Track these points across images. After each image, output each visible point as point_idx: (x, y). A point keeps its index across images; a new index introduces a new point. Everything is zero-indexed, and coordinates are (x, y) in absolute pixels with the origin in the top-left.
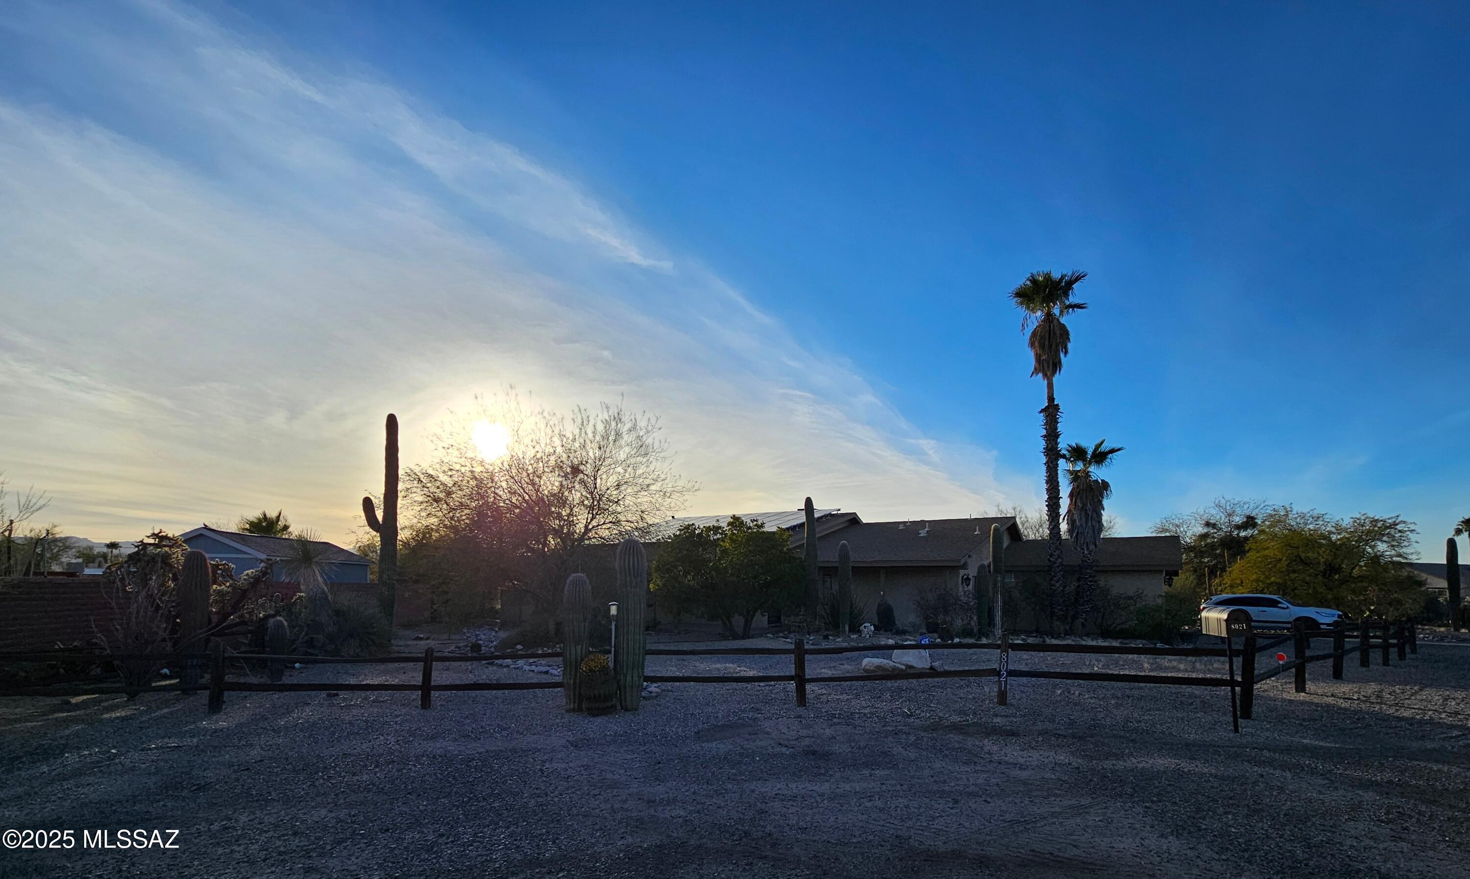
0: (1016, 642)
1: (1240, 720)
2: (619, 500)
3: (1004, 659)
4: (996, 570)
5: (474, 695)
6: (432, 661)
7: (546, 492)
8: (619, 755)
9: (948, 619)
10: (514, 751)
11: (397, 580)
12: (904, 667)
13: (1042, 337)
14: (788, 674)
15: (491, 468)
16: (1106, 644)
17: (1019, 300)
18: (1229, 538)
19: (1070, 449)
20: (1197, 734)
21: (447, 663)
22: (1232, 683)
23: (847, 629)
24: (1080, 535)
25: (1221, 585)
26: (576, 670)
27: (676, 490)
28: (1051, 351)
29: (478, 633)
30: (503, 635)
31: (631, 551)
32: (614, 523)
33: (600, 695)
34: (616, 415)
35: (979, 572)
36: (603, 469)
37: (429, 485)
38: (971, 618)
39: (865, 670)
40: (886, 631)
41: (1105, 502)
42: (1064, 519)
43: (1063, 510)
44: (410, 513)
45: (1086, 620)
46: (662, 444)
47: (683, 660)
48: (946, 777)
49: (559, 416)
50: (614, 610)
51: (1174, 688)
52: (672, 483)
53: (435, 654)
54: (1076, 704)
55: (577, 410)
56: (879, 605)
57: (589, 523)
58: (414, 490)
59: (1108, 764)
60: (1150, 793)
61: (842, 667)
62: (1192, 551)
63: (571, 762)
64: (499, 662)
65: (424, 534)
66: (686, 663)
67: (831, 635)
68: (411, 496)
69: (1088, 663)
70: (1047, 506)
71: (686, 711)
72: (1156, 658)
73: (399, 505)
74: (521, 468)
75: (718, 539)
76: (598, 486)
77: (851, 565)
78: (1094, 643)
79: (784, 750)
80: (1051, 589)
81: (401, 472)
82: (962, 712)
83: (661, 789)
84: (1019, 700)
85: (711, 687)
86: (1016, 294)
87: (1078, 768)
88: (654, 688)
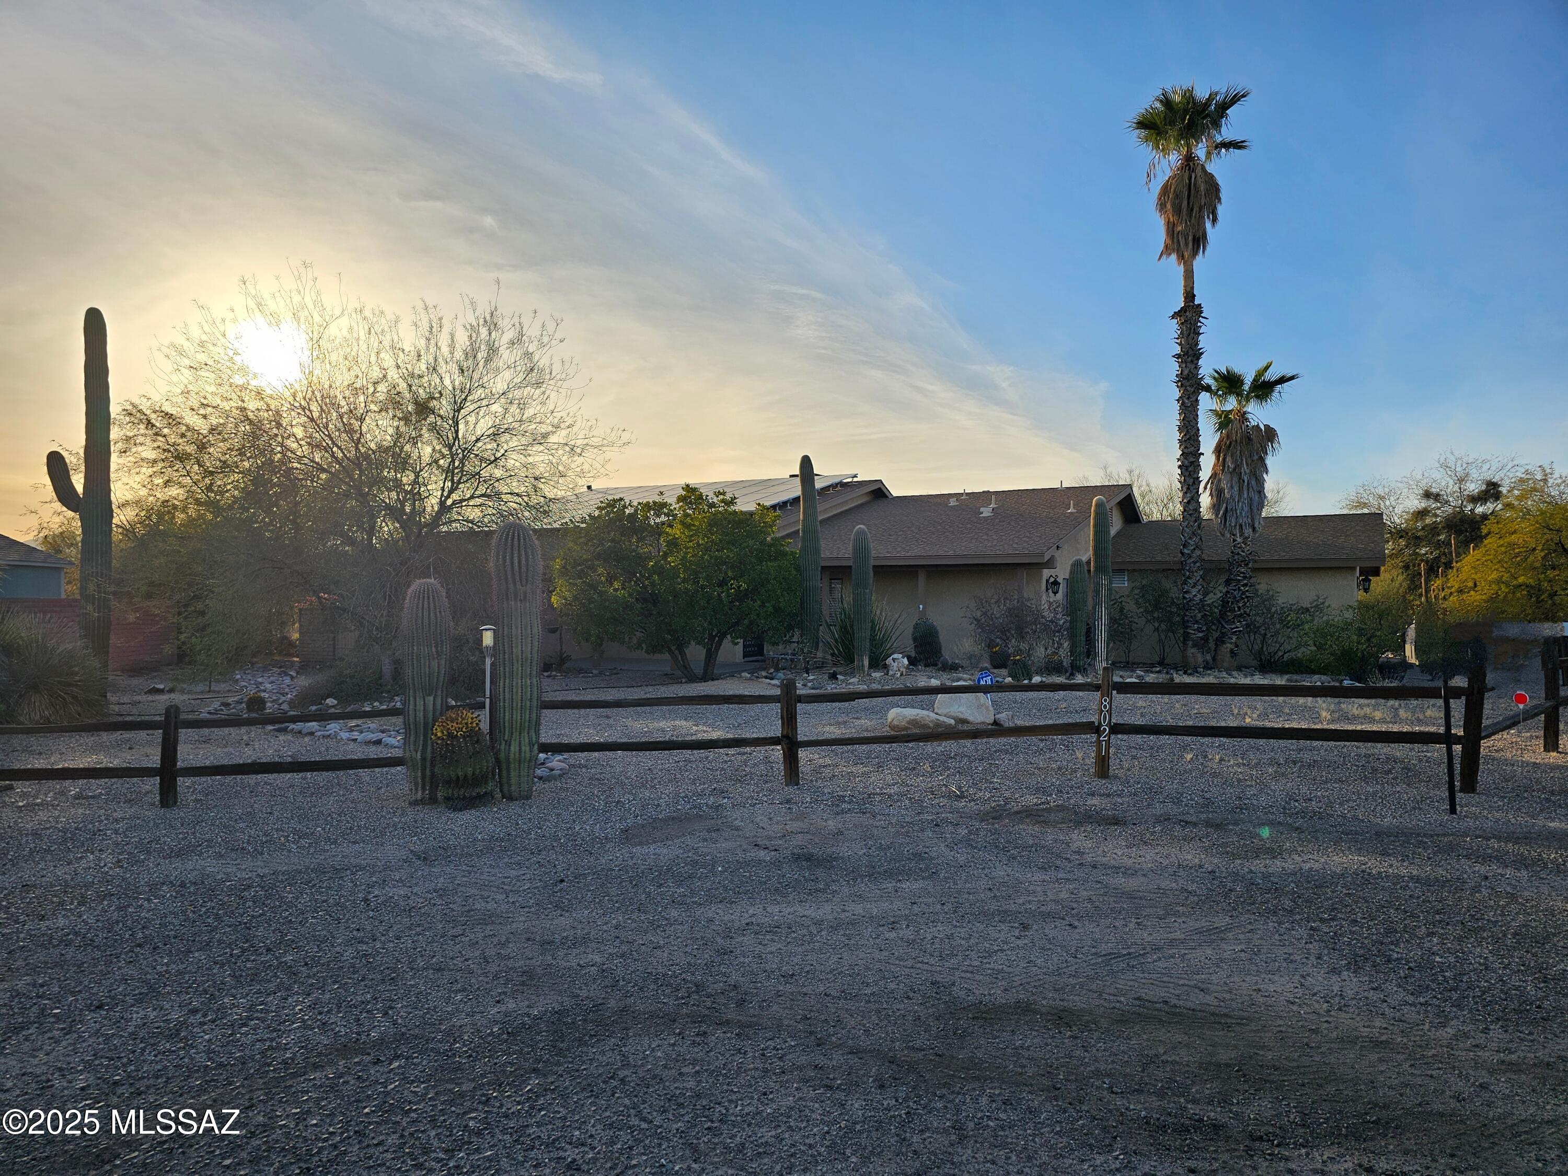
0: (1128, 680)
1: (1459, 795)
2: (496, 459)
3: (1105, 706)
4: (1100, 569)
5: (252, 782)
6: (176, 728)
7: (373, 446)
8: (497, 870)
9: (1024, 646)
10: (320, 870)
11: (115, 593)
12: (952, 722)
13: (1177, 196)
14: (771, 734)
15: (273, 405)
16: (1266, 682)
17: (1143, 133)
18: (1459, 517)
19: (1216, 375)
20: (1394, 817)
21: (206, 731)
22: (1447, 739)
23: (866, 663)
24: (1228, 515)
25: (1443, 589)
26: (425, 735)
27: (591, 443)
28: (1191, 217)
29: (260, 680)
30: (303, 682)
31: (516, 542)
32: (489, 496)
33: (466, 776)
34: (488, 318)
35: (1071, 573)
36: (468, 407)
37: (166, 431)
38: (1060, 645)
39: (892, 727)
40: (926, 666)
41: (1270, 461)
42: (1205, 488)
43: (1205, 474)
44: (135, 481)
45: (1237, 646)
46: (566, 367)
47: (608, 717)
48: (1011, 891)
49: (390, 316)
50: (488, 639)
51: (1364, 748)
52: (584, 432)
53: (183, 716)
54: (1215, 775)
55: (420, 306)
56: (916, 626)
57: (448, 497)
58: (140, 439)
59: (1258, 865)
60: (1319, 908)
61: (858, 722)
62: (1401, 537)
63: (416, 884)
64: (299, 726)
65: (160, 515)
66: (611, 721)
67: (841, 673)
68: (134, 450)
69: (1236, 711)
70: (1180, 467)
71: (608, 797)
72: (1340, 703)
73: (113, 467)
74: (329, 403)
75: (663, 523)
76: (460, 435)
77: (872, 563)
78: (1247, 681)
79: (762, 853)
80: (1184, 598)
81: (115, 409)
82: (1040, 790)
83: (564, 921)
84: (1129, 770)
85: (647, 759)
86: (1138, 123)
87: (1213, 872)
88: (557, 762)
